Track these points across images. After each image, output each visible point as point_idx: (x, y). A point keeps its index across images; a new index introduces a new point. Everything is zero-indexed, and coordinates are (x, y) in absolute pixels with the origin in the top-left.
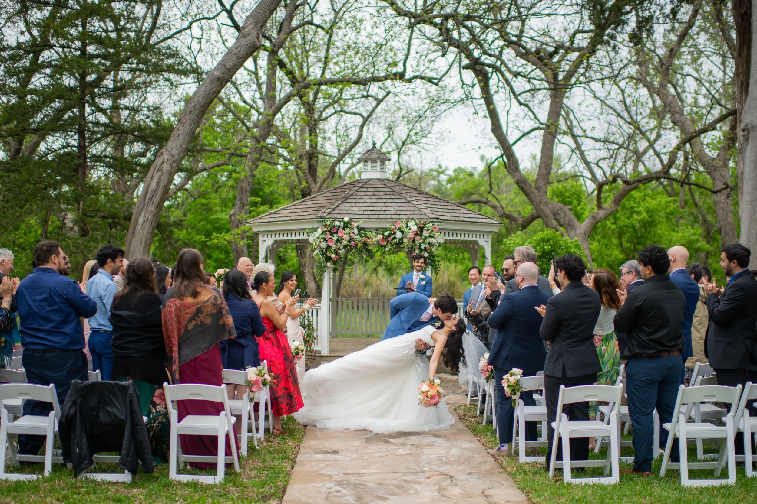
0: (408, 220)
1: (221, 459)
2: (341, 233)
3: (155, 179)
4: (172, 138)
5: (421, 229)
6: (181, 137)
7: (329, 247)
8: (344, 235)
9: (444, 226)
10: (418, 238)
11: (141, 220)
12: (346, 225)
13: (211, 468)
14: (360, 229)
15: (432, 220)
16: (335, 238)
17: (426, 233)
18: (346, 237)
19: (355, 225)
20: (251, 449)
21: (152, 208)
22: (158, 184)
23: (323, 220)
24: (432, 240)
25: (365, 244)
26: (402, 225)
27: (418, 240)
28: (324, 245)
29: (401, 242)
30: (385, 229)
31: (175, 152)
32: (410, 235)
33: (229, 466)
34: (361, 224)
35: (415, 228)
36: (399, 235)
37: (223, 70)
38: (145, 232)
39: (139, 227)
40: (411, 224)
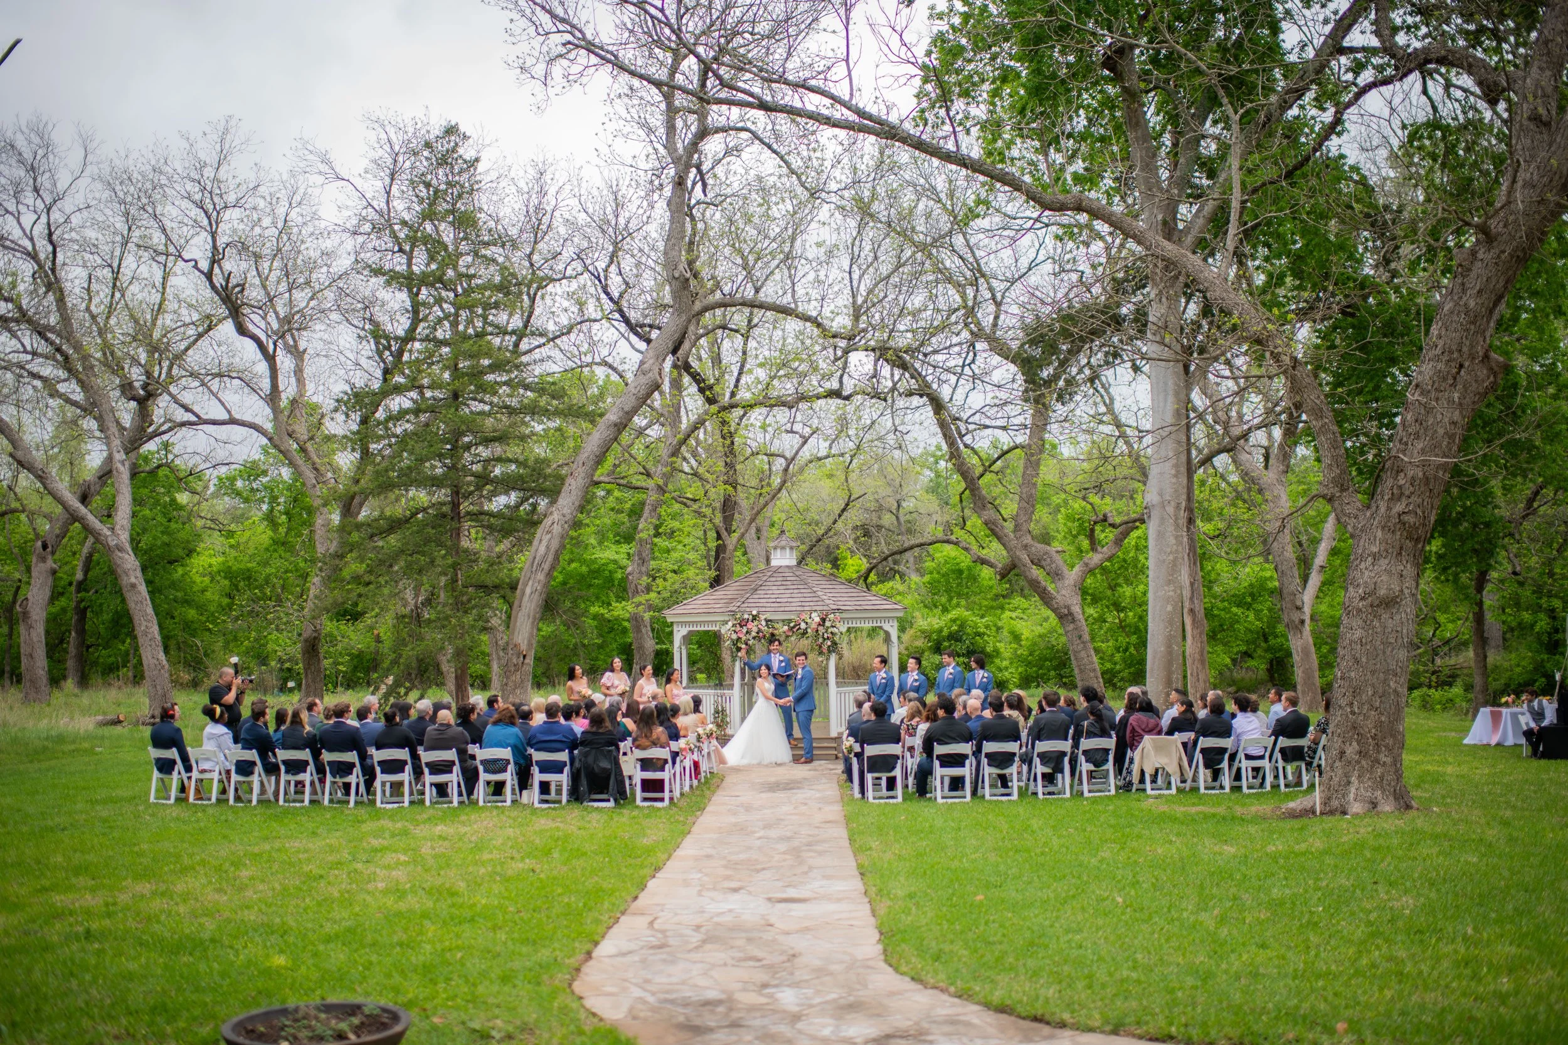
0: (811, 612)
1: (667, 795)
2: (750, 625)
3: (544, 543)
4: (563, 494)
5: (824, 620)
6: (574, 493)
7: (739, 639)
8: (753, 627)
9: (844, 615)
10: (821, 628)
11: (528, 590)
12: (754, 618)
13: (662, 800)
14: (767, 621)
15: (834, 611)
16: (745, 630)
17: (828, 624)
18: (755, 629)
19: (762, 617)
20: (682, 794)
21: (541, 576)
22: (547, 547)
23: (733, 613)
24: (835, 630)
25: (773, 635)
26: (806, 616)
27: (821, 630)
28: (734, 636)
29: (805, 633)
30: (790, 621)
31: (566, 511)
32: (814, 626)
33: (671, 799)
34: (769, 616)
35: (817, 619)
36: (803, 626)
37: (621, 414)
38: (533, 606)
39: (526, 599)
40: (814, 615)
